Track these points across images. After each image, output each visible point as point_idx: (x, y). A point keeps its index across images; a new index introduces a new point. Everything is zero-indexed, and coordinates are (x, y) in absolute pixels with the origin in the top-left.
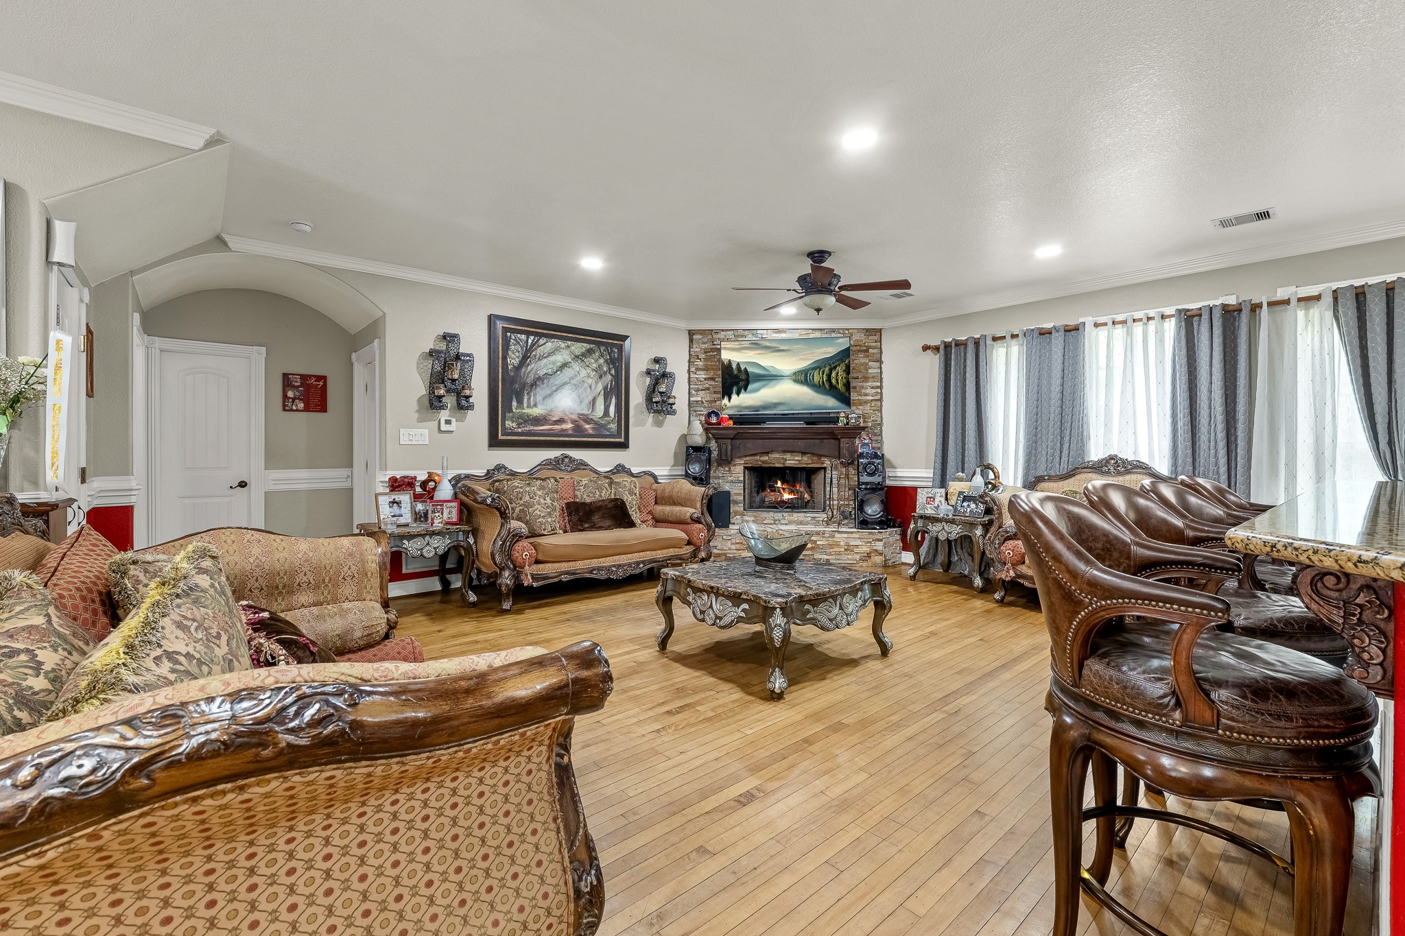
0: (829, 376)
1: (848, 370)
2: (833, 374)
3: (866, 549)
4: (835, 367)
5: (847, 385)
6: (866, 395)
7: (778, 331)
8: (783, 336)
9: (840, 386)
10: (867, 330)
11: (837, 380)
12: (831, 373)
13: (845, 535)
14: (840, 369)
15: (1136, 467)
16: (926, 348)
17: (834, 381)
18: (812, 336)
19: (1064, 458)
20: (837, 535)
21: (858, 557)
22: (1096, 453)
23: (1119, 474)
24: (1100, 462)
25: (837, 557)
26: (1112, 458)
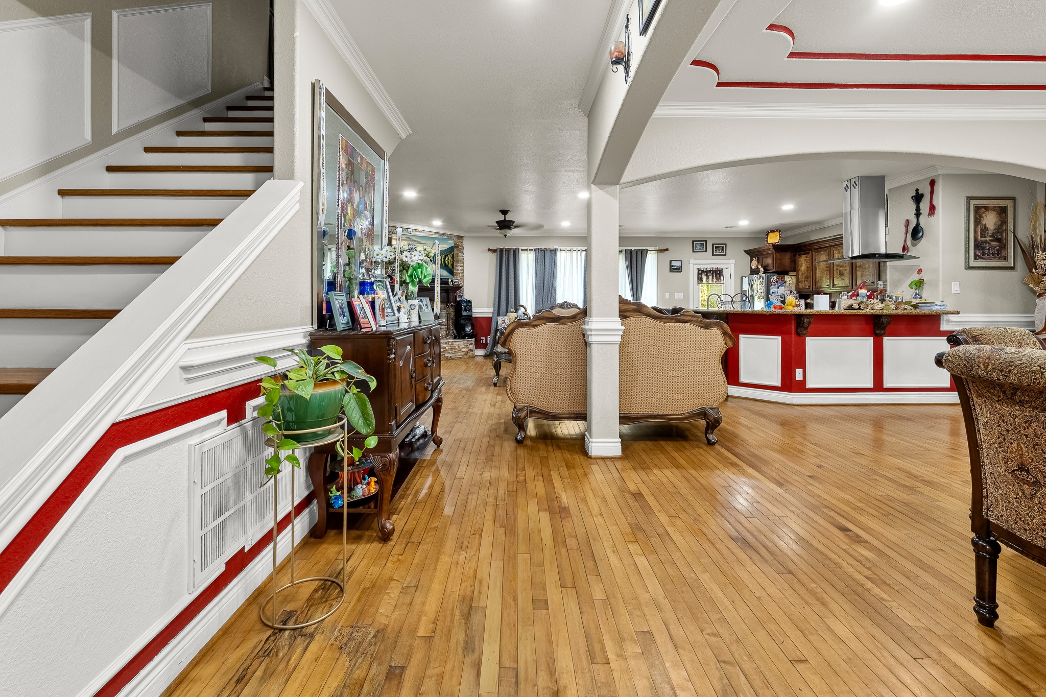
0: (444, 259)
1: (453, 257)
2: (446, 259)
3: (466, 349)
4: (447, 255)
5: (453, 265)
6: (458, 270)
7: (418, 231)
8: (420, 234)
9: (449, 265)
10: (458, 236)
11: (448, 262)
12: (445, 258)
13: (458, 343)
14: (450, 256)
15: (574, 306)
16: (489, 250)
17: (446, 262)
18: (434, 236)
19: (549, 302)
20: (454, 343)
21: (463, 353)
22: (559, 301)
23: (568, 308)
24: (561, 304)
25: (455, 354)
26: (566, 302)
